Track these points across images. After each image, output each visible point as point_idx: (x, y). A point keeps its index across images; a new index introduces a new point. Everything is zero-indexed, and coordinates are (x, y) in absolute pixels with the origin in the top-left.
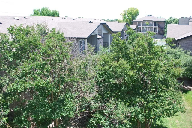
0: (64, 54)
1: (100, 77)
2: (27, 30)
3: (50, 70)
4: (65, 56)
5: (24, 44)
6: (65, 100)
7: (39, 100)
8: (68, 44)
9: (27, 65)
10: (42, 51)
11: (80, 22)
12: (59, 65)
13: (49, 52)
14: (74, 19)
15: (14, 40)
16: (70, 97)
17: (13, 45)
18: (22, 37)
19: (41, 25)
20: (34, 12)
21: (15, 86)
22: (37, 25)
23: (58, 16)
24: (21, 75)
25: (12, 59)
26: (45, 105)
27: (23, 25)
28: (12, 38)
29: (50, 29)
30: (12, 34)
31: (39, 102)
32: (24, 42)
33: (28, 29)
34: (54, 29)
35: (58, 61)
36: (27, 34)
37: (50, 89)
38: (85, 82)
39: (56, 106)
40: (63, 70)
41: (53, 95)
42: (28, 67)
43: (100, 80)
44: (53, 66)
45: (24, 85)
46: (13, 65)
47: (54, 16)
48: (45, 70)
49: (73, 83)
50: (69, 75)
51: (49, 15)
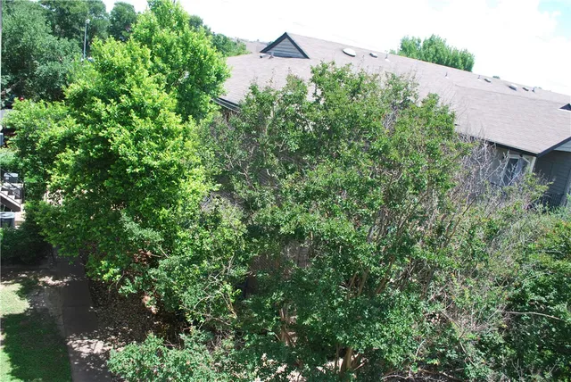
0: (433, 171)
1: (533, 290)
2: (359, 80)
3: (380, 204)
4: (438, 180)
5: (336, 114)
6: (392, 308)
7: (323, 272)
8: (458, 147)
9: (325, 172)
10: (376, 146)
11: (531, 99)
12: (411, 201)
13: (394, 154)
14: (514, 89)
15: (318, 101)
16: (412, 306)
17: (311, 111)
18: (338, 96)
19: (401, 79)
20: (402, 47)
21: (279, 215)
22: (390, 76)
23: (468, 68)
24: (302, 194)
25: (297, 148)
26: (334, 297)
27: (351, 67)
28: (315, 94)
29: (423, 95)
30: (319, 83)
31: (319, 277)
32: (337, 110)
33: (361, 79)
34: (434, 97)
35: (410, 190)
36: (354, 93)
37: (360, 256)
38: (472, 282)
39: (361, 313)
40: (417, 218)
41: (365, 281)
42: (326, 176)
43: (532, 301)
44: (393, 196)
45: (299, 218)
46: (293, 162)
47: (453, 66)
48: (367, 200)
49: (434, 268)
50: (431, 243)
51: (440, 62)
